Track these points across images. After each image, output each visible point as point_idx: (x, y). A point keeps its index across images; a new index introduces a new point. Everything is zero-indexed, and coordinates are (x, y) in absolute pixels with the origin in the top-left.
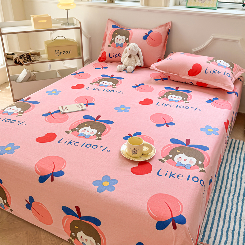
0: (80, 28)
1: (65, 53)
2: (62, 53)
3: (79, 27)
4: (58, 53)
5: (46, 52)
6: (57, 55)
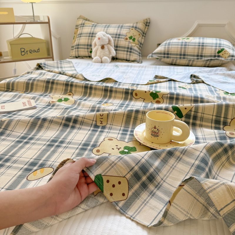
0: (48, 23)
1: (32, 52)
2: (28, 52)
3: (47, 21)
4: (23, 52)
5: (9, 54)
6: (23, 54)
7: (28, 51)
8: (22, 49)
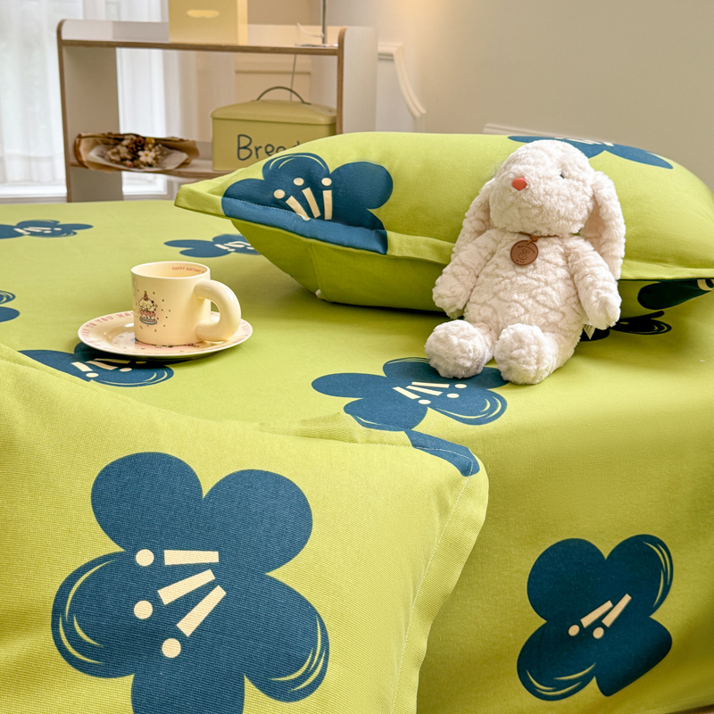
0: (339, 52)
2: (262, 151)
6: (242, 157)
7: (260, 147)
8: (241, 138)
